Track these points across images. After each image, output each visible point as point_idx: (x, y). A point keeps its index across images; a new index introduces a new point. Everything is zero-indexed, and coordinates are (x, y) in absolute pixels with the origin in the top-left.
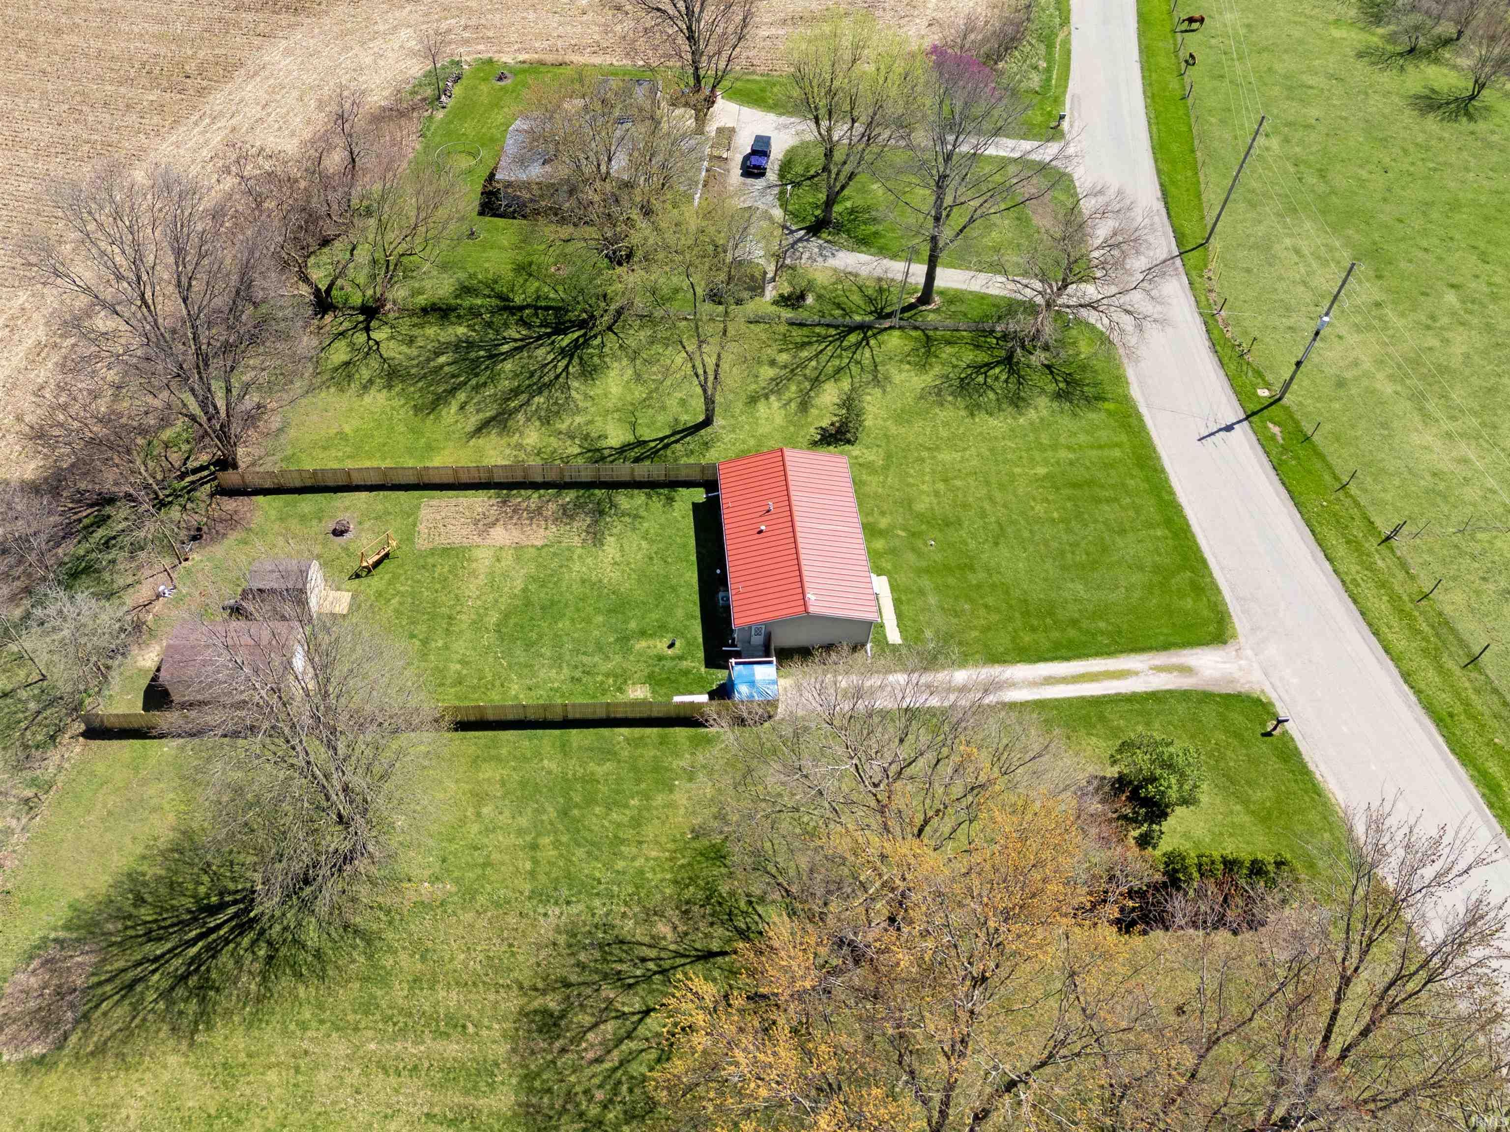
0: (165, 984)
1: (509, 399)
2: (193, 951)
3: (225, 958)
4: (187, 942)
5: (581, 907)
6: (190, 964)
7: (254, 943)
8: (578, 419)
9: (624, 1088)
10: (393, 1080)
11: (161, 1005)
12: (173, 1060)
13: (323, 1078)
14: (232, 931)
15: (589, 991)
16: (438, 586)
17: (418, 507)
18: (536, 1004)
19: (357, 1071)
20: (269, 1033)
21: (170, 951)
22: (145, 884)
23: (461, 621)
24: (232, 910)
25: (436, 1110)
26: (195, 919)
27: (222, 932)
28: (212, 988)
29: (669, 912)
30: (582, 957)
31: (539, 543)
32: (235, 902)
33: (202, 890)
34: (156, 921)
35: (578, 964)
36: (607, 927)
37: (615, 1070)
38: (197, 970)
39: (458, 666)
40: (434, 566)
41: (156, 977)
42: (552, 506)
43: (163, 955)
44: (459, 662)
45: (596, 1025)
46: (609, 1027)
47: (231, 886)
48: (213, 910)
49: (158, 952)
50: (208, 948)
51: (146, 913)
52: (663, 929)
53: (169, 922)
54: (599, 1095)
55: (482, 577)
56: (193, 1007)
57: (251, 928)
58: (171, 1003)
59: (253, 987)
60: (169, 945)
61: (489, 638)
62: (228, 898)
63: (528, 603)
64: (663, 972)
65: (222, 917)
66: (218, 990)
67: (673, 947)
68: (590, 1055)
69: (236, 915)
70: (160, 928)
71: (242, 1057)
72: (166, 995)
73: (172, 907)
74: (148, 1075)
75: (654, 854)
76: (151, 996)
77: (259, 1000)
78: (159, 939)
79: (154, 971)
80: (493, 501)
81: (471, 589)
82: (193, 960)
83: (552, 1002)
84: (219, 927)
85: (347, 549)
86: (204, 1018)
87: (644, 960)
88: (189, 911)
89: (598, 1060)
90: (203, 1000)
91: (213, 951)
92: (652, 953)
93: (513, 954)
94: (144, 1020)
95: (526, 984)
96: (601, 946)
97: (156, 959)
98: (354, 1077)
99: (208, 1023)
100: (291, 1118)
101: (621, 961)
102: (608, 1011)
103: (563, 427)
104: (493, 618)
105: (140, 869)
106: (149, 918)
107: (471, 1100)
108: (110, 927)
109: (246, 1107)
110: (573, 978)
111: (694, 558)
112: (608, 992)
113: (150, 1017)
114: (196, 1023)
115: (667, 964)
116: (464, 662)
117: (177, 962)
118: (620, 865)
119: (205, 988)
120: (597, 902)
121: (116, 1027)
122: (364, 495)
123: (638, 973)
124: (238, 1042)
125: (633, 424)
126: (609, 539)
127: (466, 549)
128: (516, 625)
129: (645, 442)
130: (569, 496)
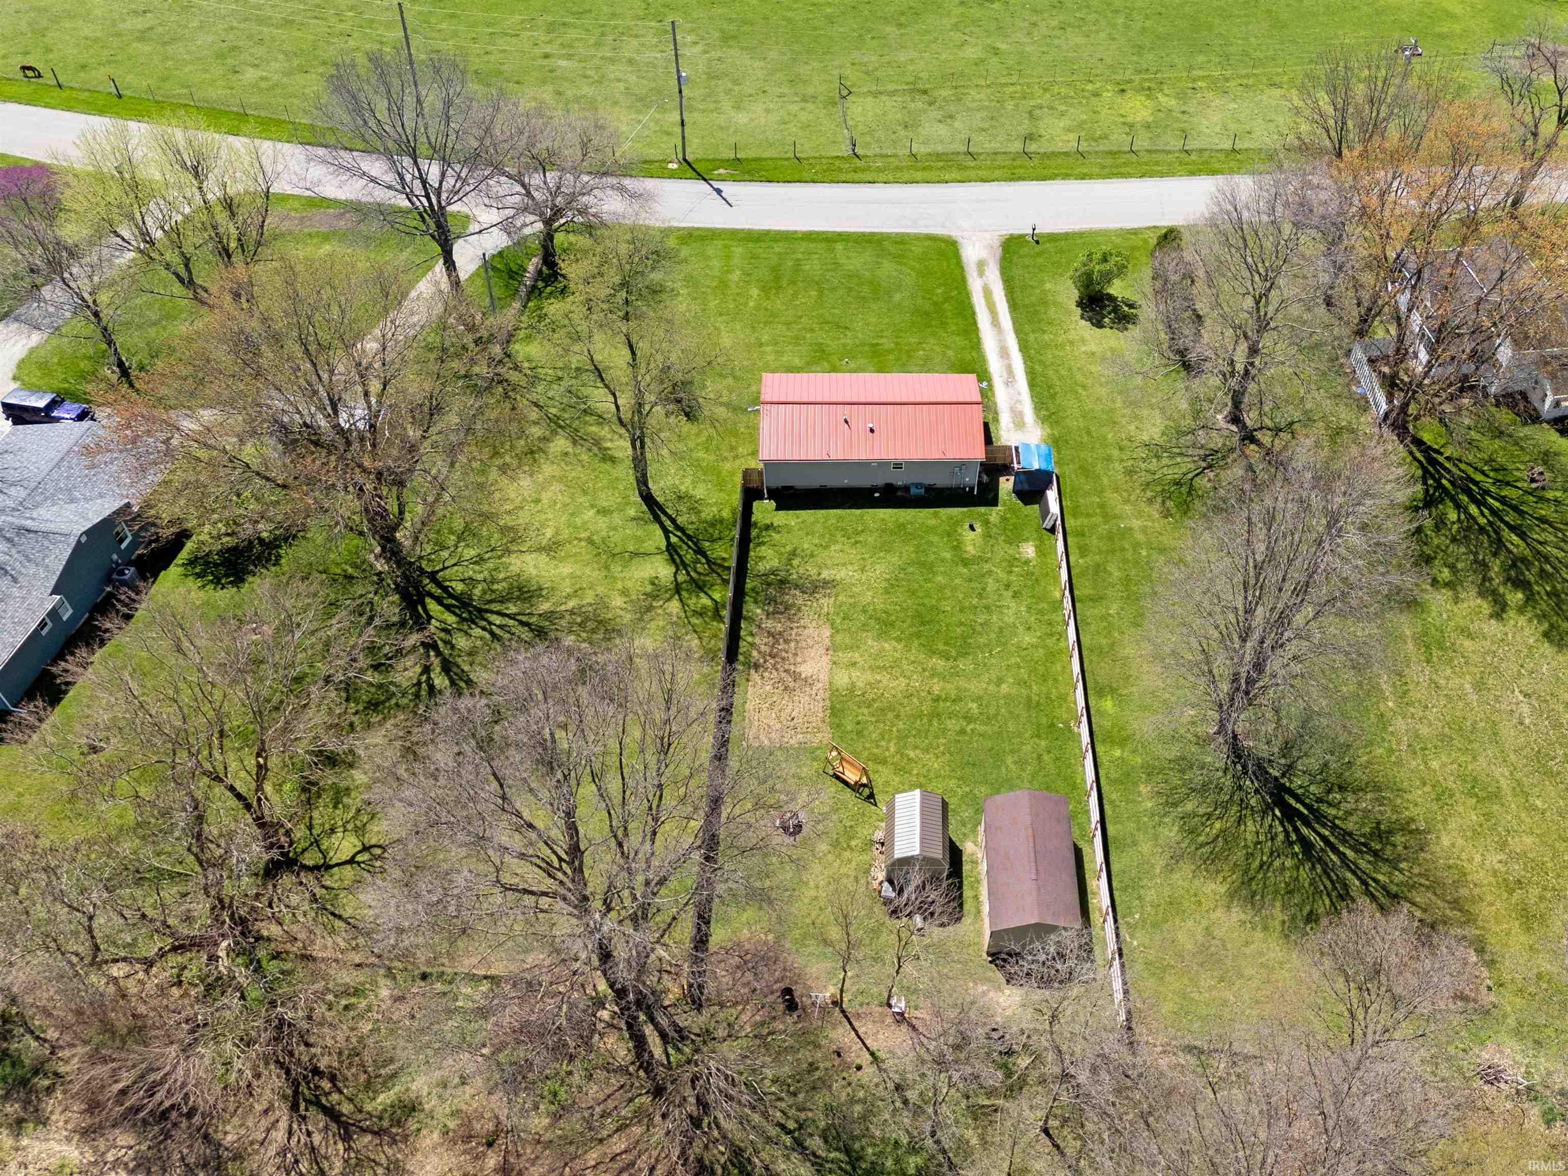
0: (1385, 868)
2: (1350, 853)
3: (1350, 825)
4: (1343, 862)
6: (1361, 852)
7: (1330, 805)
11: (1403, 865)
12: (1446, 841)
14: (1323, 826)
16: (890, 715)
17: (756, 748)
19: (1413, 710)
20: (1402, 774)
21: (1354, 873)
22: (1293, 918)
23: (942, 690)
24: (1304, 830)
25: (1423, 658)
26: (1320, 860)
27: (1327, 833)
28: (1378, 828)
31: (827, 631)
32: (1296, 830)
33: (1289, 863)
34: (1329, 895)
38: (1364, 845)
39: (1004, 686)
40: (858, 723)
41: (1380, 877)
43: (1359, 878)
44: (999, 685)
47: (1281, 837)
48: (1307, 845)
49: (1357, 883)
50: (1344, 842)
53: (1328, 883)
55: (878, 677)
56: (1399, 839)
57: (1318, 810)
58: (1399, 859)
59: (1369, 796)
60: (1349, 875)
61: (965, 665)
62: (1294, 837)
63: (918, 635)
65: (1313, 837)
66: (1378, 823)
69: (1308, 824)
70: (1335, 888)
71: (1427, 789)
72: (1394, 864)
73: (1311, 884)
74: (1464, 857)
76: (1398, 877)
77: (1377, 788)
78: (1346, 887)
79: (1375, 880)
80: (755, 677)
82: (1357, 851)
84: (1323, 838)
86: (1406, 827)
88: (1313, 868)
90: (1390, 832)
91: (1345, 836)
94: (1420, 875)
97: (1364, 883)
98: (1418, 711)
99: (1408, 823)
100: (1459, 746)
104: (939, 663)
105: (1279, 928)
106: (1327, 902)
109: (1463, 778)
111: (858, 512)
113: (1416, 871)
114: (1411, 832)
116: (1000, 680)
117: (1363, 864)
119: (1381, 834)
121: (1434, 898)
124: (1417, 795)
125: (635, 554)
126: (825, 574)
127: (834, 692)
128: (946, 644)
129: (669, 545)
130: (752, 609)
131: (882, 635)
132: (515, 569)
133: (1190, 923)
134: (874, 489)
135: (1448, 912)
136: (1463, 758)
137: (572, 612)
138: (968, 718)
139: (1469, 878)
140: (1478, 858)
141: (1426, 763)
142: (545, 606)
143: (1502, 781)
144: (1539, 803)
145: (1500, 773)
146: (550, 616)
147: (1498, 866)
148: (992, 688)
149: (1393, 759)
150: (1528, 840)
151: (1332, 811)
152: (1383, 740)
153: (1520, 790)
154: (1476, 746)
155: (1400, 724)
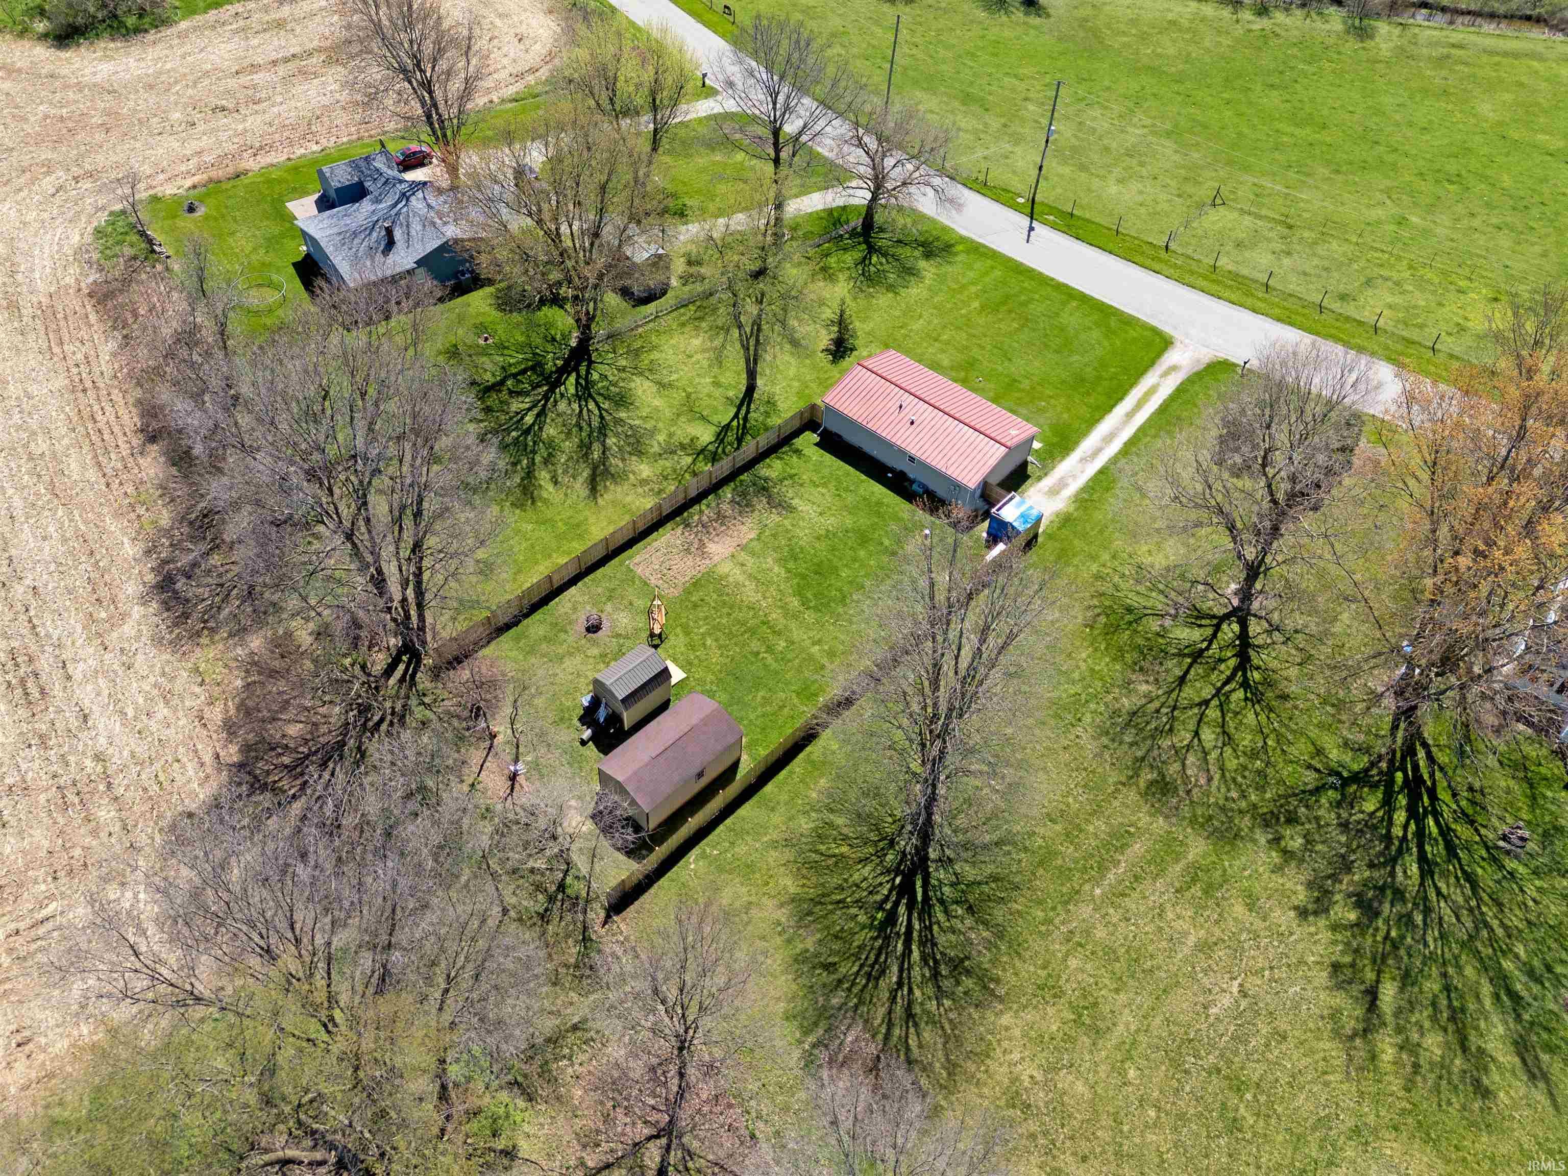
0: (930, 990)
1: (586, 455)
2: (916, 955)
3: (942, 940)
4: (903, 955)
5: (1088, 715)
6: (926, 963)
7: (946, 912)
8: (661, 438)
9: (1239, 779)
10: (1135, 895)
11: (947, 1003)
12: (1006, 1019)
13: (1100, 933)
14: (920, 919)
15: (1156, 752)
17: (630, 570)
18: (1142, 784)
19: (1111, 911)
20: (1036, 944)
21: (901, 970)
22: (817, 955)
23: (775, 620)
24: (902, 909)
25: (1177, 885)
26: (887, 938)
27: (917, 927)
28: (962, 961)
29: (1134, 677)
30: (1128, 739)
31: (753, 535)
32: (896, 904)
33: (862, 918)
34: (862, 966)
35: (1131, 745)
36: (1116, 713)
37: (1223, 775)
38: (936, 962)
39: (817, 647)
40: (702, 600)
41: (917, 993)
42: (725, 506)
43: (900, 977)
44: (814, 644)
45: (1184, 765)
46: (1191, 759)
47: (878, 898)
48: (891, 919)
49: (895, 979)
50: (922, 944)
51: (848, 968)
52: (1144, 688)
53: (872, 957)
54: (1234, 794)
55: (747, 583)
56: (968, 983)
57: (931, 906)
58: (951, 996)
59: (985, 934)
60: (895, 969)
61: (809, 616)
62: (888, 906)
63: (803, 577)
64: (1175, 708)
65: (903, 919)
66: (967, 958)
67: (1160, 692)
68: (1202, 781)
69: (910, 908)
70: (872, 966)
71: (1043, 973)
72: (940, 993)
73: (859, 947)
74: (1005, 1044)
75: (1084, 655)
76: (932, 1005)
77: (1000, 936)
78: (883, 972)
79: (910, 990)
80: (679, 530)
81: (750, 593)
82: (924, 958)
83: (1147, 776)
84: (910, 926)
85: (618, 636)
86: (985, 981)
87: (1158, 711)
88: (875, 939)
89: (1210, 780)
90: (968, 973)
91: (928, 941)
92: (1156, 704)
93: (1093, 772)
94: (951, 1021)
95: (1123, 779)
96: (1128, 724)
97: (900, 984)
98: (1115, 916)
99: (992, 980)
100: (1117, 970)
101: (1148, 723)
102: (1180, 754)
103: (656, 449)
104: (795, 603)
105: (798, 951)
106: (855, 969)
107: (1183, 862)
108: (835, 1001)
109: (1085, 994)
110: (1140, 754)
111: (863, 477)
112: (1166, 743)
113: (952, 1015)
114: (985, 987)
115: (1171, 702)
116: (819, 642)
117: (916, 972)
118: (1076, 676)
119: (959, 966)
120: (1093, 706)
121: (940, 1046)
122: (573, 590)
123: (1165, 719)
124: (1027, 969)
125: (703, 418)
126: (795, 502)
127: (710, 573)
128: (815, 596)
129: (728, 425)
130: (727, 493)
131: (782, 561)
132: (633, 385)
133: (744, 890)
134: (892, 470)
135: (938, 1065)
136: (1107, 981)
137: (631, 427)
138: (770, 649)
139: (988, 1062)
140: (1016, 1056)
141: (1067, 955)
142: (623, 415)
143: (1121, 1028)
144: (1132, 1073)
145: (1127, 1022)
146: (619, 421)
147: (1025, 1077)
148: (808, 642)
149: (1043, 928)
150: (1080, 1087)
151: (941, 916)
152: (1054, 909)
153: (1127, 1049)
154: (1131, 982)
155: (1086, 911)
